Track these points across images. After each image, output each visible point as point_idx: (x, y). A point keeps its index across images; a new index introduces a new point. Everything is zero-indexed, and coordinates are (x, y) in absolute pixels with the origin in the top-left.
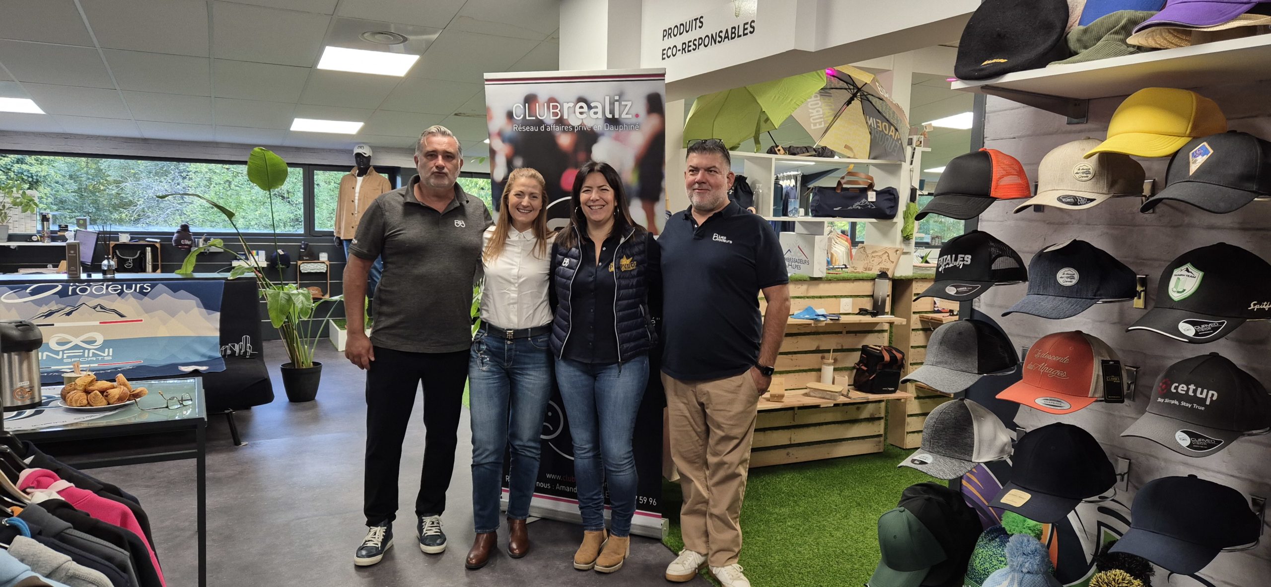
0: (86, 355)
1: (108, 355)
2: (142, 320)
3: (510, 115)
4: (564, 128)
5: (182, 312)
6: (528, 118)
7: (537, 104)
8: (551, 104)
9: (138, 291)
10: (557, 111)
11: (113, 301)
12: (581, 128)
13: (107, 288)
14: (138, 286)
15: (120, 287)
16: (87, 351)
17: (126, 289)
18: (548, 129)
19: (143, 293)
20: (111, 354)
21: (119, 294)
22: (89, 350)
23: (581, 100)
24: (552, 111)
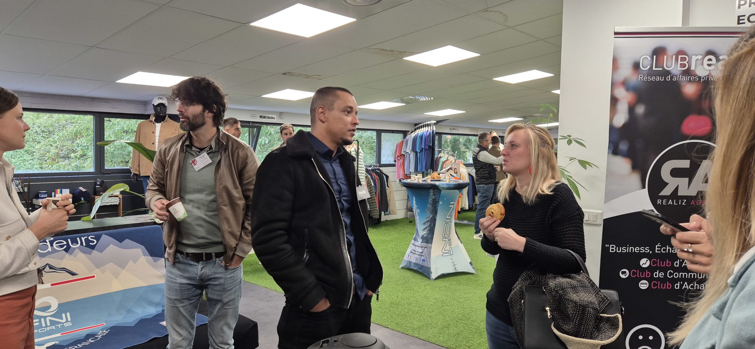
0: (44, 325)
1: (67, 321)
2: (94, 277)
3: (636, 66)
4: (690, 78)
5: (131, 262)
6: (654, 69)
7: (665, 57)
8: (680, 56)
9: (84, 245)
10: (685, 62)
11: (62, 258)
12: (708, 78)
13: (52, 245)
14: (83, 239)
15: (65, 243)
16: (43, 320)
17: (72, 244)
18: (675, 79)
19: (90, 246)
20: (69, 319)
21: (67, 250)
22: (45, 317)
23: (710, 53)
24: (679, 62)
